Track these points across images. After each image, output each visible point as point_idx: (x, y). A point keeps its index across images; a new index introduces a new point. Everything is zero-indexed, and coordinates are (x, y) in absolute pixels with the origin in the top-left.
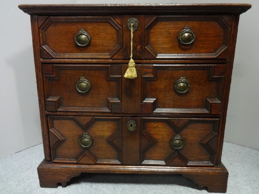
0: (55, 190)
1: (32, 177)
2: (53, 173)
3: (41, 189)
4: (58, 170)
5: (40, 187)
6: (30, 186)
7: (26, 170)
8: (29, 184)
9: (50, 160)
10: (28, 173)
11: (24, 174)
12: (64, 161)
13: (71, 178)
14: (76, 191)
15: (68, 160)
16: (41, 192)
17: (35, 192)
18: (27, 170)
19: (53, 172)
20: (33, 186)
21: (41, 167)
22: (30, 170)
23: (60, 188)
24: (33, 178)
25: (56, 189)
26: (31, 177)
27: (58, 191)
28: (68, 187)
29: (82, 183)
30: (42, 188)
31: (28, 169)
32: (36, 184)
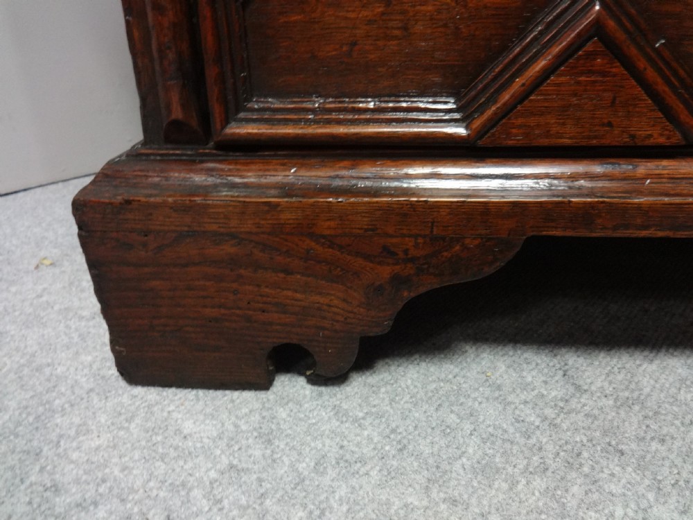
0: (257, 405)
1: (67, 309)
2: (229, 249)
3: (125, 399)
4: (286, 216)
5: (122, 383)
6: (39, 369)
7: (32, 267)
8: (33, 355)
9: (194, 123)
10: (39, 288)
11: (13, 289)
12: (339, 122)
13: (407, 295)
14: (452, 419)
15: (376, 110)
16: (129, 420)
17: (77, 420)
18: (37, 267)
19: (233, 236)
20: (60, 370)
21: (108, 195)
22: (57, 271)
23: (291, 387)
24: (71, 314)
25: (262, 395)
26: (57, 307)
27: (282, 413)
28: (359, 384)
29: (471, 350)
30: (139, 390)
31: (47, 262)
32: (89, 358)
